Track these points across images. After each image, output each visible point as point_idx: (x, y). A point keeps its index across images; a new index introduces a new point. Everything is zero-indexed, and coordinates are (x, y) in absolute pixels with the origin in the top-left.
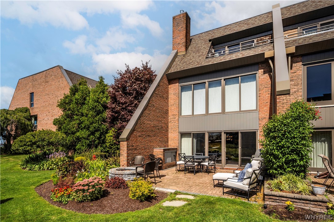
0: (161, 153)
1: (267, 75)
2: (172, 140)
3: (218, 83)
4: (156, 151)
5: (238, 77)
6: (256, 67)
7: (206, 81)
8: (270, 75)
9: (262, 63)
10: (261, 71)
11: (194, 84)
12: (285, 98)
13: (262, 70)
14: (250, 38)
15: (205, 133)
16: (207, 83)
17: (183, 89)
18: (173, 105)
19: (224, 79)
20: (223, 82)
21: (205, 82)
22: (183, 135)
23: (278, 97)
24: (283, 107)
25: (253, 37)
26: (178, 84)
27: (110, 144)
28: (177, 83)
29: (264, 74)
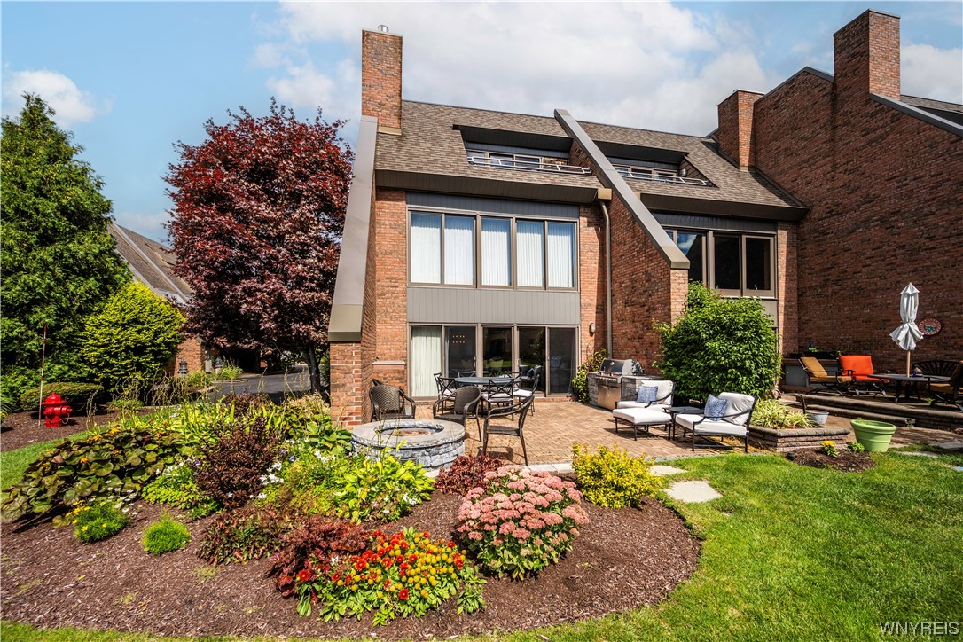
0: (397, 375)
1: (592, 229)
2: (386, 340)
3: (504, 224)
4: (381, 372)
5: (543, 221)
6: (575, 210)
7: (478, 213)
8: (597, 230)
9: (586, 205)
10: (583, 220)
11: (446, 214)
12: (681, 275)
13: (586, 219)
14: (532, 152)
15: (474, 328)
16: (479, 219)
17: (418, 218)
18: (391, 254)
19: (517, 219)
20: (514, 224)
21: (475, 217)
22: (418, 329)
23: (672, 271)
24: (679, 289)
25: (537, 152)
26: (404, 203)
27: (105, 352)
28: (402, 200)
29: (588, 226)
